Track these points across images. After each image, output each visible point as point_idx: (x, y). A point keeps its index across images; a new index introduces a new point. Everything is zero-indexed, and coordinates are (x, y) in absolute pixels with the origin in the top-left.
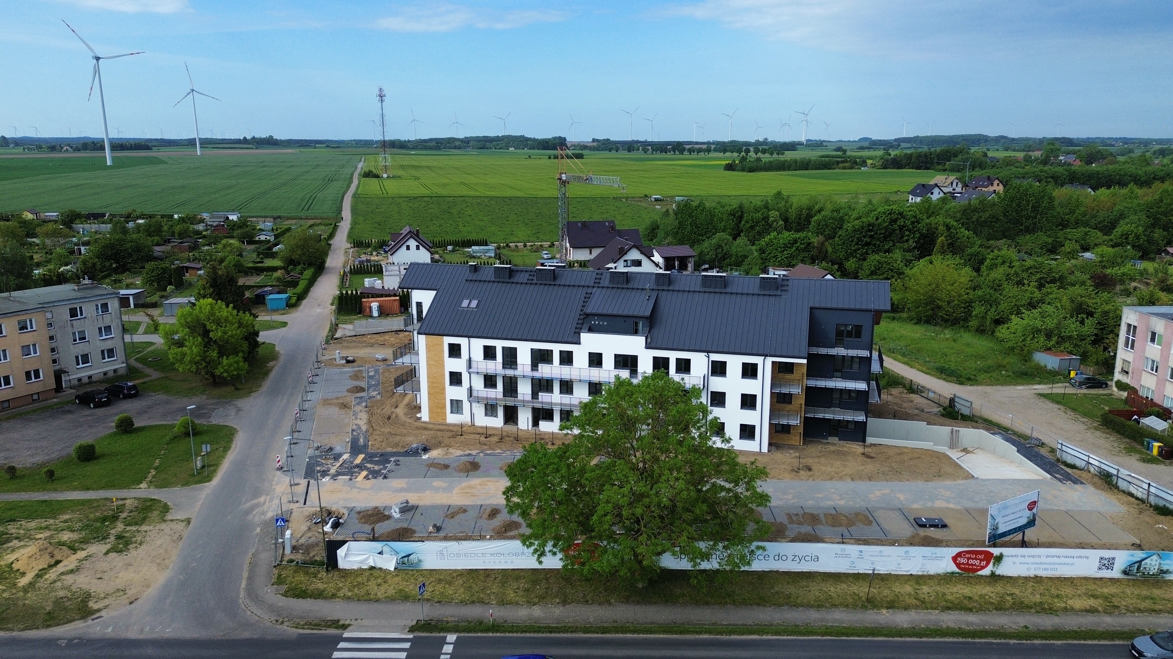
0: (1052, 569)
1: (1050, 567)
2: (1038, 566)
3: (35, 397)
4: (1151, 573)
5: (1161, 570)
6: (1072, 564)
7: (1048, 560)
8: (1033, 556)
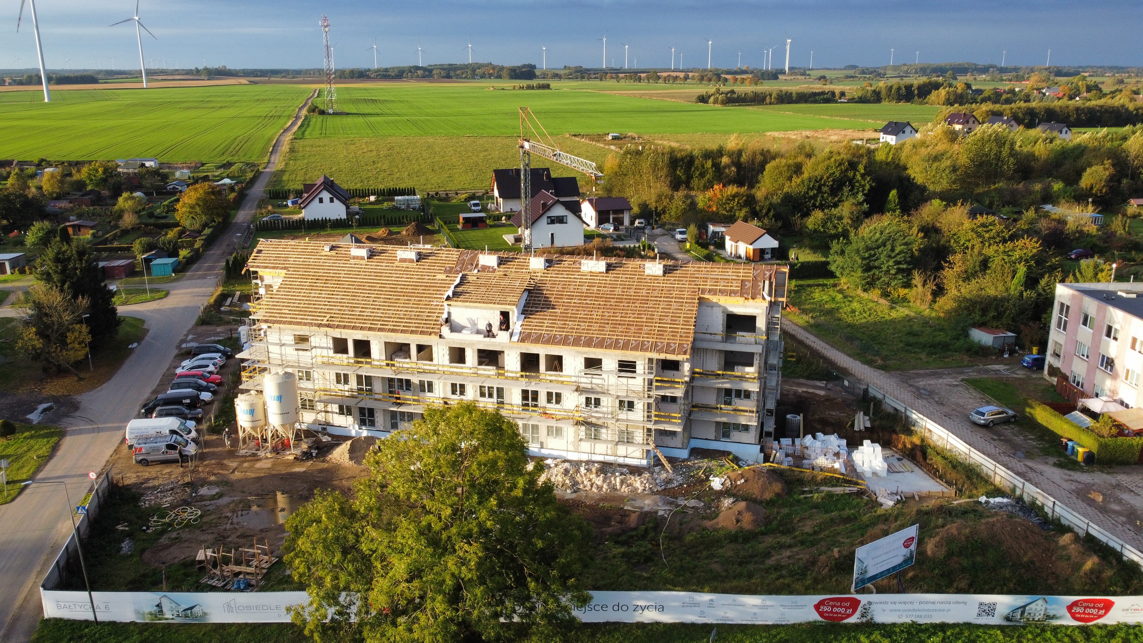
0: (925, 616)
1: (923, 613)
2: (911, 613)
4: (1036, 619)
5: (1047, 616)
6: (949, 610)
7: (923, 606)
8: (905, 603)
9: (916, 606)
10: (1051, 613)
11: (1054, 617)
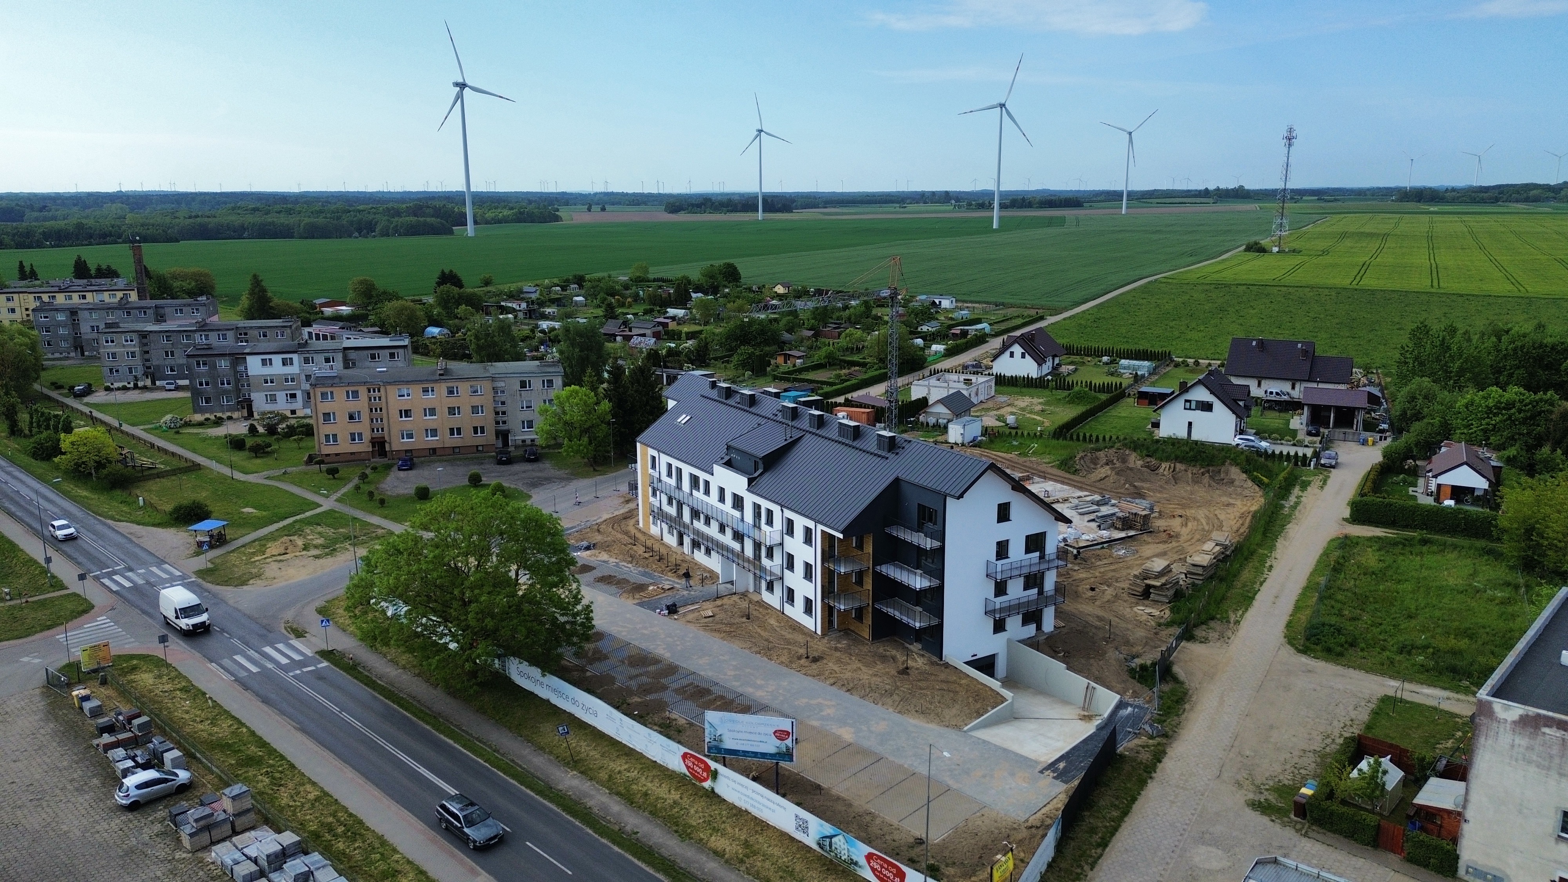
0: (758, 809)
1: (757, 805)
2: (749, 800)
3: (480, 448)
4: (843, 858)
5: (852, 860)
6: (774, 811)
7: (754, 796)
8: (742, 785)
9: (749, 793)
10: (855, 858)
11: (856, 864)
